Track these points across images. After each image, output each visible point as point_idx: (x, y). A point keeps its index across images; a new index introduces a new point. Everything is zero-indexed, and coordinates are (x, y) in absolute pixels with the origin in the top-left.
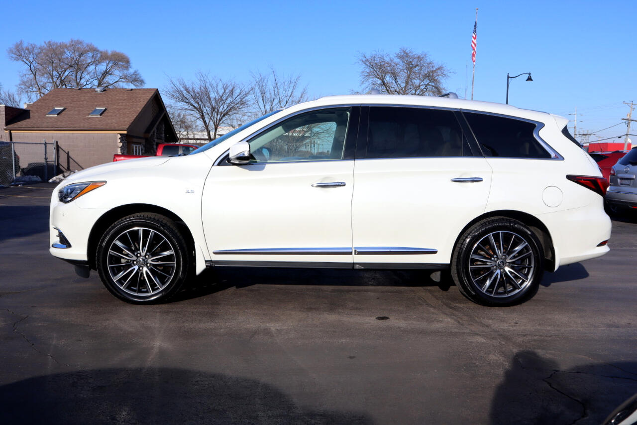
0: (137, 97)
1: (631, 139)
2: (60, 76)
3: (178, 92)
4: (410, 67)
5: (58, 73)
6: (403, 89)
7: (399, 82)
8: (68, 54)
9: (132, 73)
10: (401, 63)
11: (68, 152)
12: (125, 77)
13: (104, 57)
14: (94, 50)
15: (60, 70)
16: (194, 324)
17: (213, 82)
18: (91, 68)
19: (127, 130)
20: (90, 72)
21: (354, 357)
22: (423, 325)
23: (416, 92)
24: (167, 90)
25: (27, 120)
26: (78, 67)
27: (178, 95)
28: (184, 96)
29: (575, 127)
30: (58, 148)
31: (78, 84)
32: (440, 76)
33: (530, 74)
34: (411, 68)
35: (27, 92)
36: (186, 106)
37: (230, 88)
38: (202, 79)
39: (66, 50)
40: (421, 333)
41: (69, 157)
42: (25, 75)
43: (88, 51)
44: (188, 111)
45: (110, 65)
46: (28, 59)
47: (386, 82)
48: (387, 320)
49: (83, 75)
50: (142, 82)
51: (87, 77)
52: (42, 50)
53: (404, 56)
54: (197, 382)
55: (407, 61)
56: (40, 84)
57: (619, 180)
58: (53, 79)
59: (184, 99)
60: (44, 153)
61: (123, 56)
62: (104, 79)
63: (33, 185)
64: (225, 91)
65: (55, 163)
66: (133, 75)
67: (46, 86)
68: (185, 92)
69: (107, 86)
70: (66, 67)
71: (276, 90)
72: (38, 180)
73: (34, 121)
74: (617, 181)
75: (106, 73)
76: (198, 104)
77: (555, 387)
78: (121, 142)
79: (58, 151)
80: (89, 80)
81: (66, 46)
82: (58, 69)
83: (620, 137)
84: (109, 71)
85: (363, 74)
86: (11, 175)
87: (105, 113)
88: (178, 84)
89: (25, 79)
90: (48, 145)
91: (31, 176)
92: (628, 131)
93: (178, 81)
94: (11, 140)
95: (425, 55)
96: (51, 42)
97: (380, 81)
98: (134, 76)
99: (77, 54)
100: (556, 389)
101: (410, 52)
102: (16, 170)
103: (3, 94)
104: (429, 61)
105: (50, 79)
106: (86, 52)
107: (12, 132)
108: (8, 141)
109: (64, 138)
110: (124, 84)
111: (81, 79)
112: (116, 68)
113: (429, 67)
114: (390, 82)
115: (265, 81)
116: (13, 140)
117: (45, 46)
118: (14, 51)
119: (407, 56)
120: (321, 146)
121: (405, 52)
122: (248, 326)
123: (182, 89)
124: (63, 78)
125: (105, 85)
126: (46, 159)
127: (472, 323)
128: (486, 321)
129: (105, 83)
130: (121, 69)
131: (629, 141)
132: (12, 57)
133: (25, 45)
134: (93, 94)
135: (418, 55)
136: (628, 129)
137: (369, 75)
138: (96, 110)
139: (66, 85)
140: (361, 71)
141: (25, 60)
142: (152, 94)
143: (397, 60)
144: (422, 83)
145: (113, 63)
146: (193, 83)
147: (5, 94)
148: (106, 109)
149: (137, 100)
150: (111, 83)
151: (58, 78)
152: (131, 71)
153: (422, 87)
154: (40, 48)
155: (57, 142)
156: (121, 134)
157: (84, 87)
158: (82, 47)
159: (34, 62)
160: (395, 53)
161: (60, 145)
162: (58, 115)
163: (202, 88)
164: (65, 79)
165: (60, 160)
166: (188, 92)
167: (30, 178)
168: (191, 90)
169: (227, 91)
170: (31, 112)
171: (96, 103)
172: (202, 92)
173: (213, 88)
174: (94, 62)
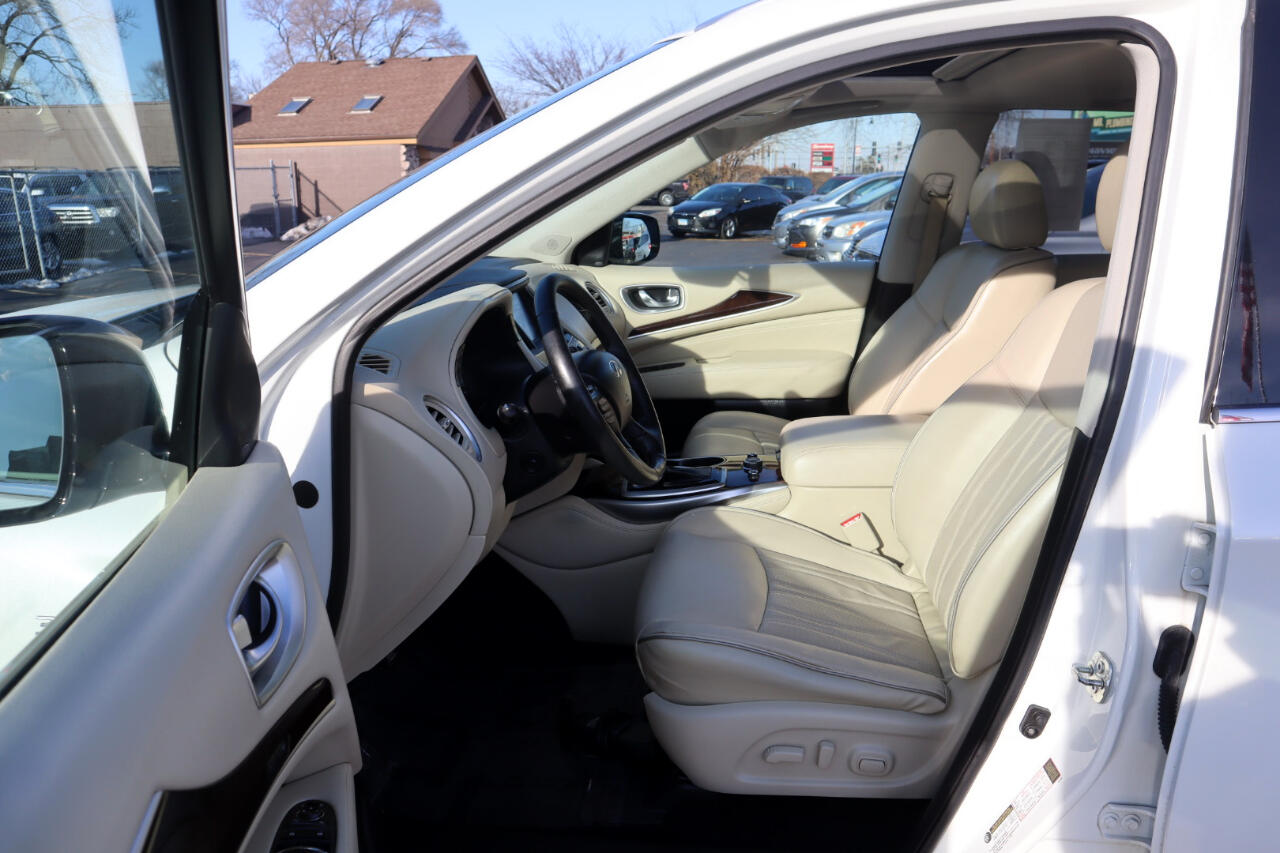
0: (439, 72)
2: (326, 43)
3: (523, 61)
5: (324, 38)
9: (446, 33)
11: (317, 183)
12: (435, 40)
15: (327, 33)
17: (586, 41)
18: (379, 26)
19: (417, 137)
20: (376, 33)
25: (246, 124)
26: (357, 26)
27: (523, 68)
28: (534, 70)
30: (298, 176)
31: (357, 55)
36: (537, 87)
37: (617, 52)
38: (566, 36)
41: (317, 191)
42: (273, 44)
44: (541, 97)
45: (409, 18)
46: (274, 17)
49: (365, 40)
50: (464, 46)
51: (372, 43)
56: (297, 59)
58: (316, 48)
59: (533, 75)
60: (272, 185)
62: (400, 45)
64: (607, 58)
65: (294, 203)
66: (449, 34)
68: (535, 62)
70: (336, 26)
72: (266, 237)
73: (257, 127)
75: (402, 34)
76: (559, 83)
78: (407, 160)
79: (298, 180)
82: (323, 30)
84: (407, 30)
87: (380, 106)
88: (521, 46)
89: (273, 52)
90: (277, 170)
91: (253, 229)
93: (522, 43)
98: (450, 37)
99: (352, 3)
105: (313, 50)
109: (316, 157)
110: (434, 50)
111: (361, 46)
112: (418, 23)
120: (780, 155)
123: (531, 57)
124: (332, 48)
126: (276, 196)
129: (401, 51)
130: (428, 25)
132: (250, 14)
134: (362, 70)
138: (363, 100)
141: (269, 18)
142: (467, 65)
145: (414, 16)
146: (548, 43)
148: (381, 99)
149: (439, 78)
150: (412, 51)
151: (323, 48)
152: (445, 28)
155: (295, 164)
156: (406, 146)
159: (285, 21)
161: (301, 170)
162: (298, 112)
163: (566, 53)
164: (335, 49)
165: (303, 197)
166: (541, 62)
167: (252, 232)
168: (545, 57)
169: (611, 57)
170: (253, 109)
171: (365, 88)
172: (566, 61)
173: (586, 52)
174: (382, 14)
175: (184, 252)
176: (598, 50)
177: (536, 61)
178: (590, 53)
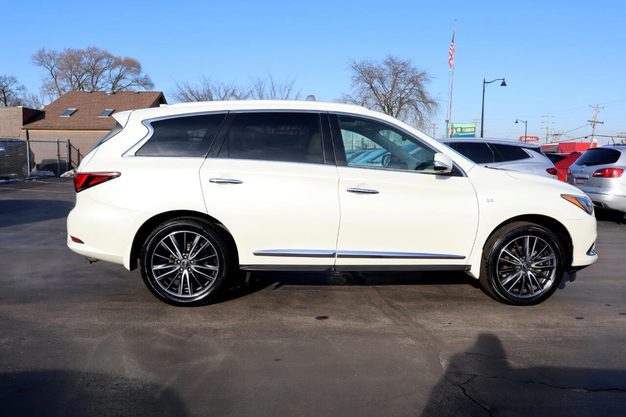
0: (143, 100)
1: (597, 139)
2: (77, 80)
3: (184, 94)
4: (396, 73)
5: (76, 77)
6: (390, 92)
7: (386, 87)
8: (85, 60)
9: (143, 77)
10: (388, 69)
11: (79, 150)
12: (137, 81)
13: (118, 62)
14: (108, 56)
15: (78, 75)
16: (139, 323)
17: (216, 86)
18: (107, 72)
20: (105, 76)
21: (280, 360)
22: (359, 325)
23: (401, 95)
24: (173, 93)
25: (43, 120)
26: (95, 72)
27: (183, 97)
28: (188, 98)
29: (547, 128)
30: (70, 146)
31: (94, 87)
32: (423, 81)
33: (504, 80)
35: (49, 94)
37: (231, 91)
38: (206, 83)
39: (83, 56)
40: (354, 334)
41: (80, 155)
42: (47, 79)
43: (103, 57)
45: (123, 70)
46: (49, 65)
47: (374, 86)
48: (326, 320)
49: (99, 79)
50: (152, 85)
51: (103, 81)
52: (62, 57)
53: (391, 62)
54: (117, 385)
55: (393, 67)
56: (60, 87)
57: (575, 180)
58: (71, 82)
60: (57, 150)
61: (135, 61)
62: (118, 83)
63: (46, 179)
64: (226, 94)
65: (67, 161)
66: (144, 79)
67: (66, 88)
69: (120, 89)
70: (83, 71)
71: (273, 93)
72: (52, 175)
73: (49, 122)
74: (573, 180)
75: (119, 78)
77: (468, 394)
79: (70, 148)
80: (104, 84)
81: (83, 53)
82: (76, 73)
83: (586, 138)
84: (122, 76)
85: (353, 78)
86: (26, 170)
88: (183, 87)
89: (47, 82)
90: (60, 143)
91: (45, 171)
92: (593, 132)
93: (183, 85)
94: (28, 138)
95: (410, 62)
96: (71, 49)
97: (369, 85)
99: (93, 60)
100: (469, 396)
101: (396, 59)
102: (30, 165)
103: (28, 96)
104: (413, 67)
105: (70, 83)
106: (101, 58)
107: (29, 131)
108: (25, 139)
109: (76, 137)
110: (136, 87)
111: (97, 82)
112: (128, 72)
113: (413, 73)
114: (378, 85)
115: (263, 85)
116: (30, 138)
117: (65, 52)
118: (37, 57)
119: (394, 62)
121: (391, 59)
122: (190, 324)
123: (187, 92)
124: (81, 82)
125: (119, 88)
126: (59, 156)
127: (408, 323)
128: (422, 321)
129: (118, 86)
130: (133, 73)
131: (595, 140)
132: (35, 63)
133: (46, 52)
134: (103, 96)
135: (404, 61)
136: (594, 130)
137: (359, 79)
138: (105, 111)
139: (83, 88)
140: (351, 76)
141: (46, 65)
142: (157, 96)
143: (384, 66)
144: (407, 87)
145: (126, 69)
146: (197, 86)
147: (30, 96)
148: (114, 111)
149: (143, 102)
150: (124, 86)
151: (76, 82)
152: (142, 75)
153: (407, 91)
154: (60, 55)
155: (69, 140)
157: (99, 90)
158: (98, 53)
159: (55, 67)
160: (382, 60)
161: (72, 144)
162: (70, 115)
163: (205, 91)
164: (82, 82)
165: (72, 157)
166: (193, 95)
167: (44, 173)
168: (195, 93)
169: (228, 94)
170: (46, 113)
171: (105, 105)
172: (205, 95)
173: (215, 91)
174: (109, 67)
175: (11, 180)
176: (222, 90)
177: (190, 94)
178: (218, 92)
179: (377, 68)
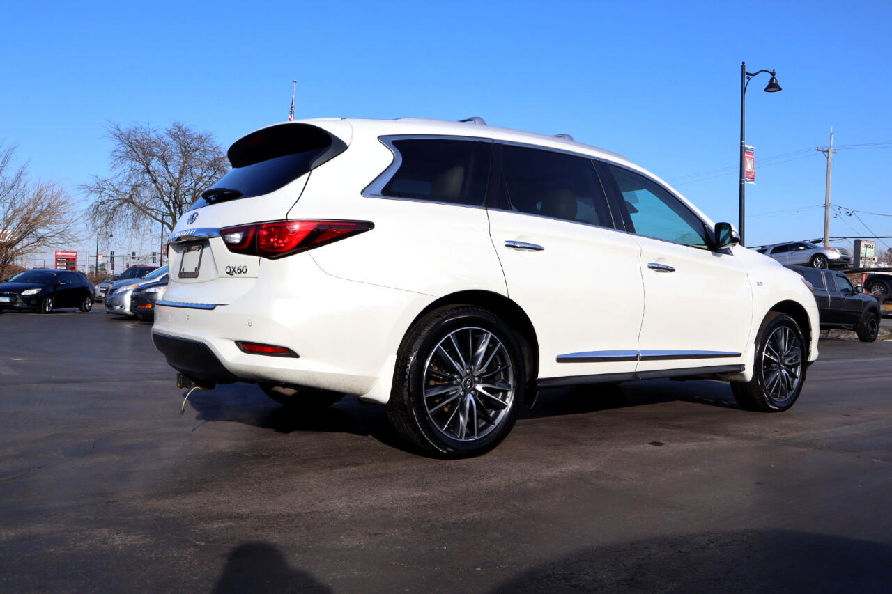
4: (186, 153)
6: (177, 180)
7: (172, 170)
10: (174, 143)
34: (188, 152)
47: (151, 169)
53: (179, 134)
55: (183, 141)
85: (114, 154)
95: (209, 135)
97: (143, 167)
101: (188, 130)
114: (158, 168)
119: (183, 134)
121: (179, 128)
135: (200, 134)
137: (125, 156)
140: (112, 149)
143: (168, 139)
144: (206, 173)
153: (205, 180)
160: (166, 129)
179: (158, 141)
